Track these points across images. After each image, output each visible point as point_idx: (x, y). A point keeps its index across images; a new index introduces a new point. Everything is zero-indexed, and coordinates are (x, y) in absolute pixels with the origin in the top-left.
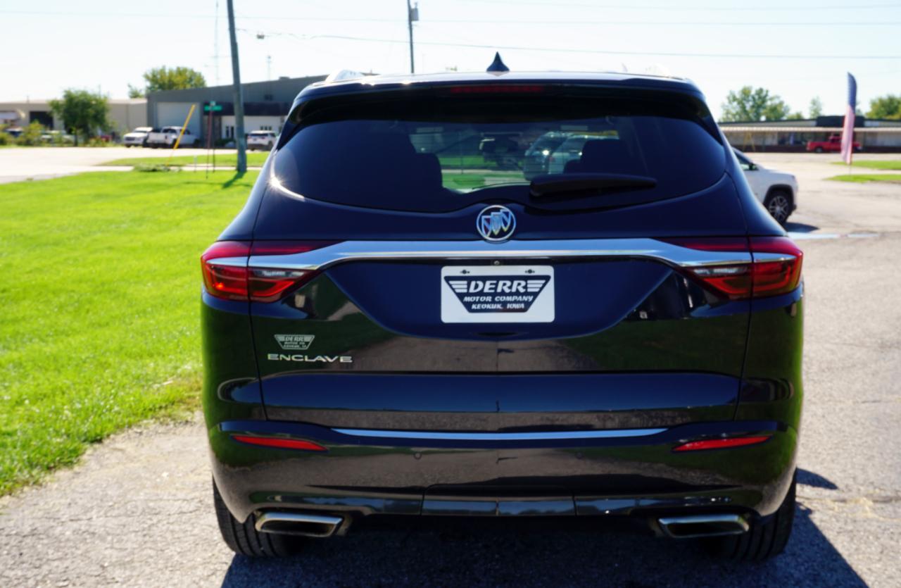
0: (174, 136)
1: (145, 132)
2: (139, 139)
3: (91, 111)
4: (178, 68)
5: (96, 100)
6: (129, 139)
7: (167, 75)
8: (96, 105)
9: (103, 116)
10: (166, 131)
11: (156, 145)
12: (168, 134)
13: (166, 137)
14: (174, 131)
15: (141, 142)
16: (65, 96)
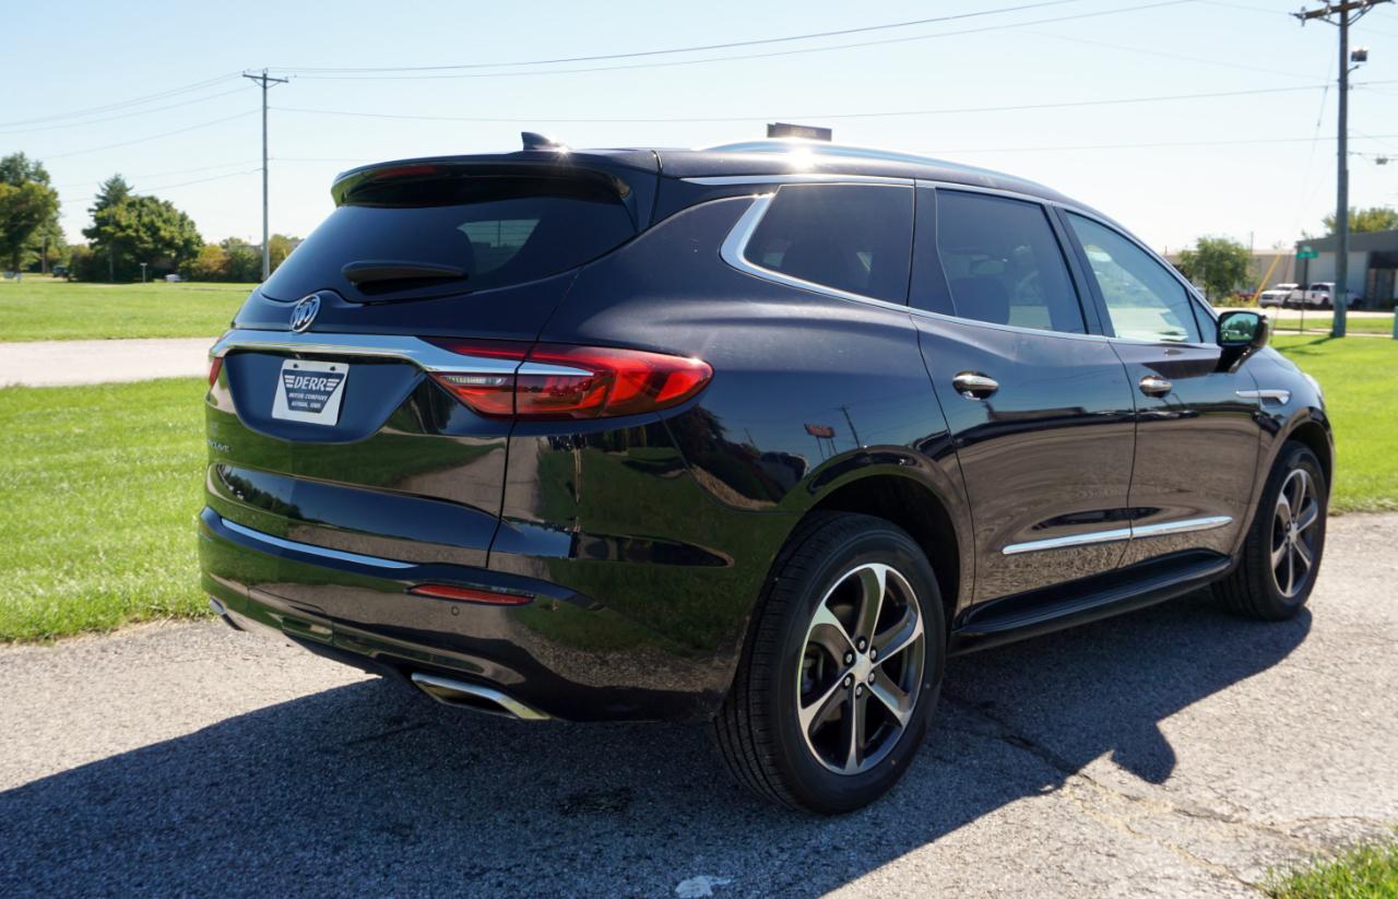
0: (1324, 294)
1: (1288, 289)
2: (1279, 297)
3: (1228, 264)
4: (1373, 210)
5: (1237, 250)
6: (1266, 297)
7: (1356, 218)
8: (1237, 256)
9: (1244, 269)
10: (1316, 288)
11: (1298, 306)
12: (1316, 292)
13: (1313, 296)
14: (1326, 288)
15: (1282, 301)
16: (1199, 246)
